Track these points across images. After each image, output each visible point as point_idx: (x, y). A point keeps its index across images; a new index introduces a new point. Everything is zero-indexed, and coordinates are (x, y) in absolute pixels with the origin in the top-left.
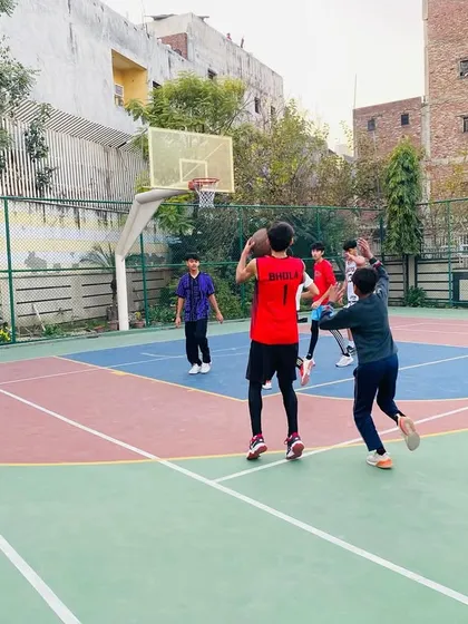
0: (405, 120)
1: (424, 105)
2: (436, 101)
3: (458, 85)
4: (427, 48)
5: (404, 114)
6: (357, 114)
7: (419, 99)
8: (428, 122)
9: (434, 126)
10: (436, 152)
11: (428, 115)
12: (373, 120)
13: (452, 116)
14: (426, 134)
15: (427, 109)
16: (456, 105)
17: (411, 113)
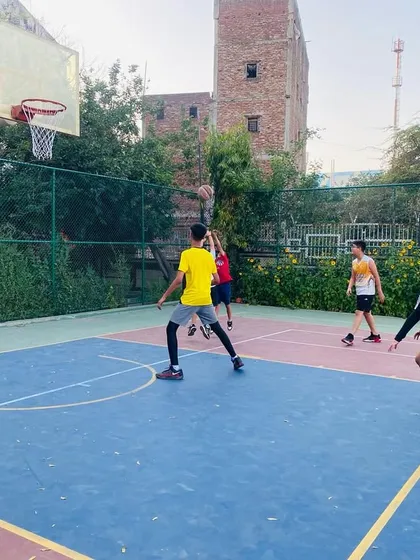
0: (193, 112)
1: (212, 101)
2: (223, 98)
3: (245, 86)
4: (218, 48)
5: (193, 107)
6: (146, 100)
7: (208, 94)
8: (215, 117)
9: (220, 124)
11: (215, 111)
12: (162, 110)
13: (238, 115)
15: (215, 105)
16: (242, 106)
17: (199, 107)
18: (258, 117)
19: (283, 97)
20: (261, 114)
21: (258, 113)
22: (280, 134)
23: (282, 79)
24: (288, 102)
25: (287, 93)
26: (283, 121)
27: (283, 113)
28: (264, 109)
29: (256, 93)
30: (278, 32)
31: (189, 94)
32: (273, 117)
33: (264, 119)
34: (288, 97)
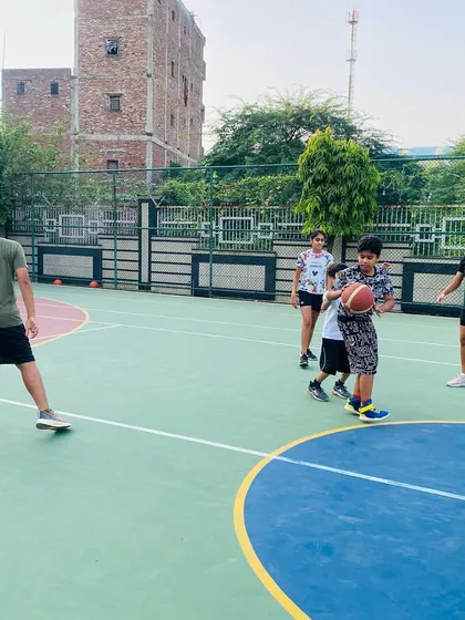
0: (54, 89)
1: (75, 78)
2: (84, 75)
3: (106, 63)
4: (77, 21)
5: (55, 83)
7: (68, 70)
8: (76, 98)
9: (82, 101)
10: (84, 126)
11: (77, 88)
12: (23, 84)
13: (99, 93)
14: (75, 106)
15: (77, 81)
16: (105, 83)
17: (60, 83)
18: (119, 96)
19: (144, 76)
20: (123, 92)
21: (120, 92)
22: (143, 114)
23: (144, 56)
24: (150, 81)
25: (149, 72)
26: (145, 101)
27: (145, 92)
28: (126, 88)
29: (117, 71)
30: (139, 8)
31: (50, 70)
32: (135, 97)
33: (127, 98)
34: (149, 76)
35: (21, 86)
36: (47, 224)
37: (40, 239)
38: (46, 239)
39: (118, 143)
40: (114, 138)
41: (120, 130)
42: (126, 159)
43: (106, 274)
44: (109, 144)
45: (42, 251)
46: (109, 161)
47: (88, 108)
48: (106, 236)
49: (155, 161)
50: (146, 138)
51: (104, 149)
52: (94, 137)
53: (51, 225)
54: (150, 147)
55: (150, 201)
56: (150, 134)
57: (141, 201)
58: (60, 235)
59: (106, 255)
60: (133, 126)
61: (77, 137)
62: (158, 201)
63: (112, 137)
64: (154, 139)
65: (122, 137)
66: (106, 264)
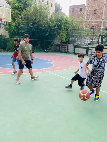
0: (81, 10)
1: (86, 6)
2: (88, 5)
3: (94, 2)
5: (81, 8)
6: (71, 7)
7: (84, 5)
9: (87, 12)
10: (87, 18)
11: (86, 9)
12: (74, 9)
13: (91, 10)
14: (85, 13)
15: (86, 7)
16: (93, 7)
17: (82, 8)
18: (96, 10)
19: (103, 4)
20: (97, 9)
22: (102, 14)
24: (104, 6)
25: (104, 3)
26: (103, 11)
27: (103, 9)
28: (98, 8)
29: (96, 4)
31: (80, 5)
32: (100, 10)
33: (98, 10)
34: (104, 4)
35: (73, 9)
36: (77, 41)
37: (75, 45)
38: (76, 45)
39: (95, 22)
40: (94, 20)
41: (95, 19)
42: (96, 25)
43: (89, 53)
44: (92, 22)
45: (75, 47)
46: (92, 26)
47: (88, 14)
48: (90, 44)
49: (103, 26)
50: (102, 20)
51: (91, 23)
52: (89, 21)
53: (78, 41)
54: (103, 22)
55: (102, 36)
56: (103, 19)
57: (100, 36)
58: (80, 44)
59: (90, 48)
60: (99, 17)
61: (85, 21)
62: (104, 36)
63: (93, 20)
64: (104, 20)
65: (96, 20)
66: (89, 51)
